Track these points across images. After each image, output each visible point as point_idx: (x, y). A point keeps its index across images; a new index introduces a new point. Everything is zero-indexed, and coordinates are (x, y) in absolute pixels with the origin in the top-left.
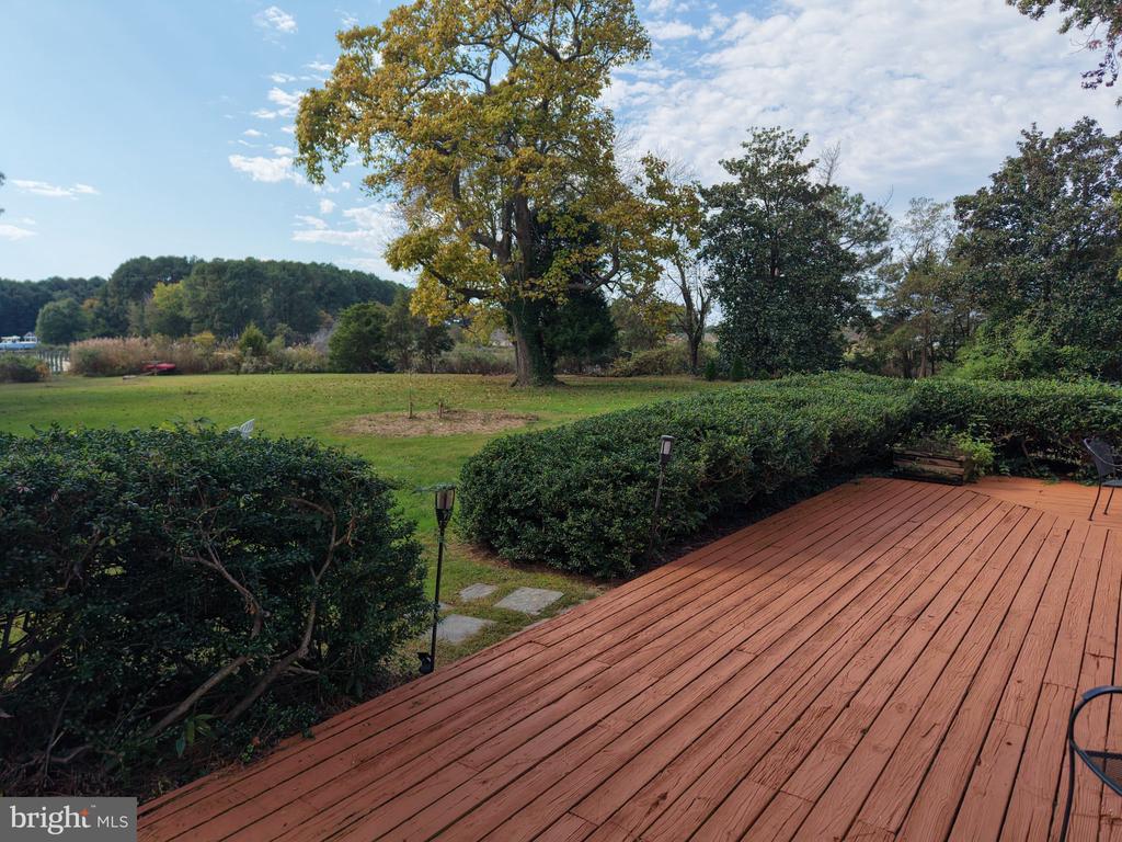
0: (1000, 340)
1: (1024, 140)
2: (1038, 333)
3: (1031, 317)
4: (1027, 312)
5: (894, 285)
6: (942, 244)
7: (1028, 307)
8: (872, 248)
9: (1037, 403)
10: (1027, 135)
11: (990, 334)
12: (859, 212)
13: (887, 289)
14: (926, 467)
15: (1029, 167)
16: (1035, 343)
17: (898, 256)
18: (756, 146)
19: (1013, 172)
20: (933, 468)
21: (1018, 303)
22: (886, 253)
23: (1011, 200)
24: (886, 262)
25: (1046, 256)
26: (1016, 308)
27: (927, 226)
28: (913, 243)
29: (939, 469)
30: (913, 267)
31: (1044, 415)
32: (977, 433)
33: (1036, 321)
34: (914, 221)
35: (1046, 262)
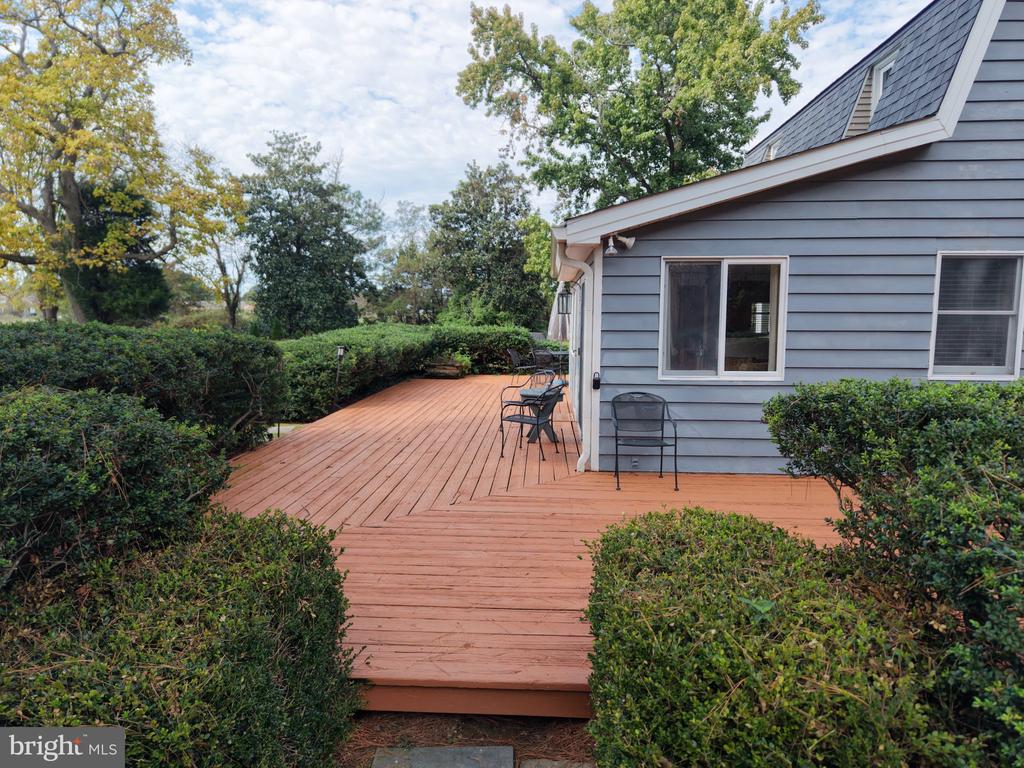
0: (463, 308)
1: (468, 170)
2: (486, 303)
3: (481, 292)
4: (479, 289)
5: (388, 265)
6: (421, 237)
7: (479, 285)
8: (371, 236)
9: (488, 336)
10: (471, 167)
11: (457, 303)
12: (360, 206)
13: (384, 268)
14: (441, 371)
15: (473, 190)
16: (484, 310)
17: (391, 243)
18: (278, 146)
19: (464, 191)
20: (445, 371)
21: (473, 283)
22: (382, 240)
23: (463, 211)
24: (382, 247)
25: (487, 251)
26: (471, 286)
27: (410, 222)
28: (402, 235)
29: (447, 372)
30: (402, 253)
31: (491, 342)
32: (463, 353)
33: (484, 295)
34: (401, 218)
35: (487, 257)
